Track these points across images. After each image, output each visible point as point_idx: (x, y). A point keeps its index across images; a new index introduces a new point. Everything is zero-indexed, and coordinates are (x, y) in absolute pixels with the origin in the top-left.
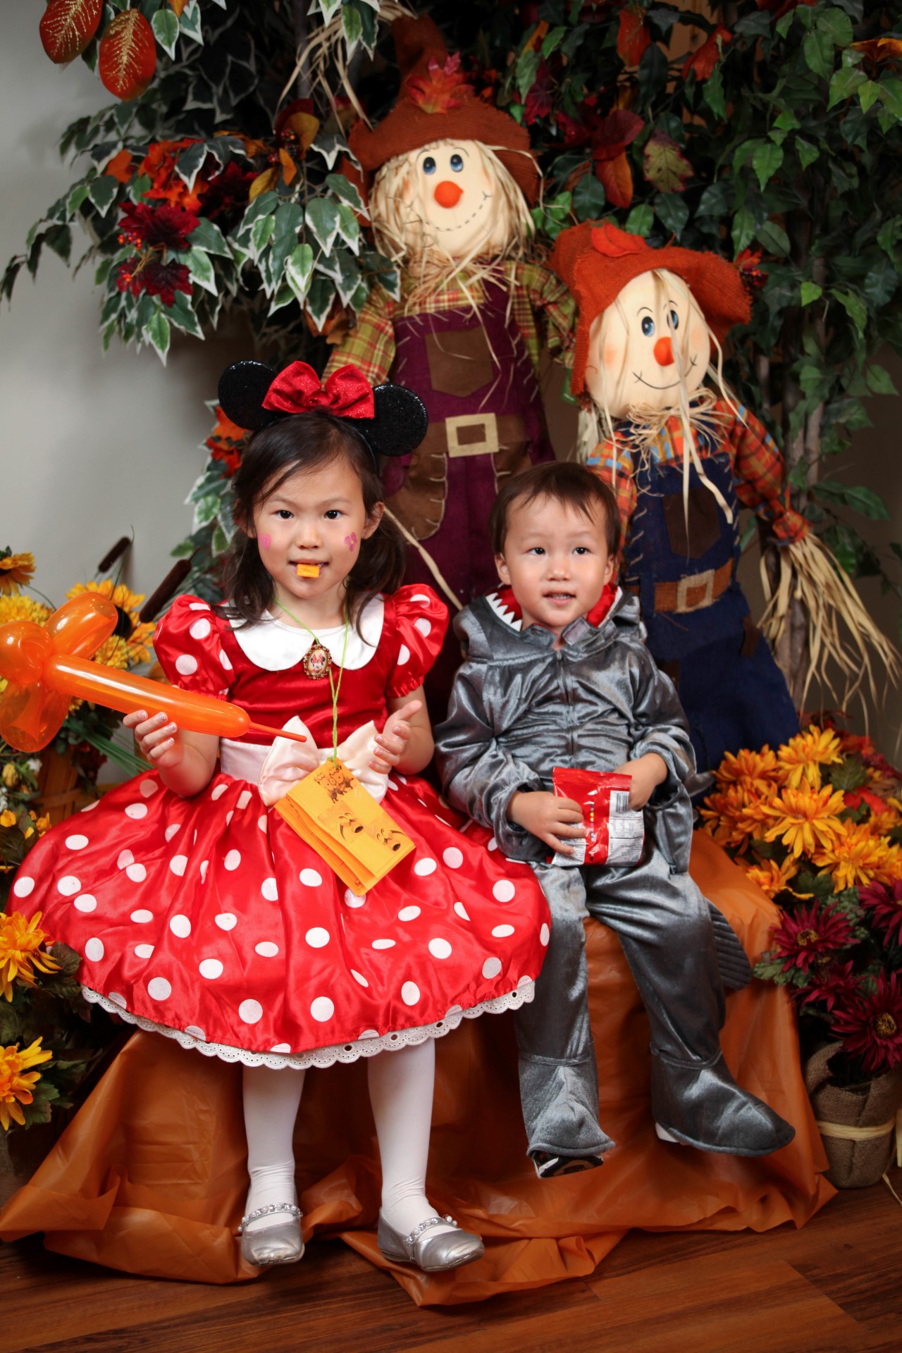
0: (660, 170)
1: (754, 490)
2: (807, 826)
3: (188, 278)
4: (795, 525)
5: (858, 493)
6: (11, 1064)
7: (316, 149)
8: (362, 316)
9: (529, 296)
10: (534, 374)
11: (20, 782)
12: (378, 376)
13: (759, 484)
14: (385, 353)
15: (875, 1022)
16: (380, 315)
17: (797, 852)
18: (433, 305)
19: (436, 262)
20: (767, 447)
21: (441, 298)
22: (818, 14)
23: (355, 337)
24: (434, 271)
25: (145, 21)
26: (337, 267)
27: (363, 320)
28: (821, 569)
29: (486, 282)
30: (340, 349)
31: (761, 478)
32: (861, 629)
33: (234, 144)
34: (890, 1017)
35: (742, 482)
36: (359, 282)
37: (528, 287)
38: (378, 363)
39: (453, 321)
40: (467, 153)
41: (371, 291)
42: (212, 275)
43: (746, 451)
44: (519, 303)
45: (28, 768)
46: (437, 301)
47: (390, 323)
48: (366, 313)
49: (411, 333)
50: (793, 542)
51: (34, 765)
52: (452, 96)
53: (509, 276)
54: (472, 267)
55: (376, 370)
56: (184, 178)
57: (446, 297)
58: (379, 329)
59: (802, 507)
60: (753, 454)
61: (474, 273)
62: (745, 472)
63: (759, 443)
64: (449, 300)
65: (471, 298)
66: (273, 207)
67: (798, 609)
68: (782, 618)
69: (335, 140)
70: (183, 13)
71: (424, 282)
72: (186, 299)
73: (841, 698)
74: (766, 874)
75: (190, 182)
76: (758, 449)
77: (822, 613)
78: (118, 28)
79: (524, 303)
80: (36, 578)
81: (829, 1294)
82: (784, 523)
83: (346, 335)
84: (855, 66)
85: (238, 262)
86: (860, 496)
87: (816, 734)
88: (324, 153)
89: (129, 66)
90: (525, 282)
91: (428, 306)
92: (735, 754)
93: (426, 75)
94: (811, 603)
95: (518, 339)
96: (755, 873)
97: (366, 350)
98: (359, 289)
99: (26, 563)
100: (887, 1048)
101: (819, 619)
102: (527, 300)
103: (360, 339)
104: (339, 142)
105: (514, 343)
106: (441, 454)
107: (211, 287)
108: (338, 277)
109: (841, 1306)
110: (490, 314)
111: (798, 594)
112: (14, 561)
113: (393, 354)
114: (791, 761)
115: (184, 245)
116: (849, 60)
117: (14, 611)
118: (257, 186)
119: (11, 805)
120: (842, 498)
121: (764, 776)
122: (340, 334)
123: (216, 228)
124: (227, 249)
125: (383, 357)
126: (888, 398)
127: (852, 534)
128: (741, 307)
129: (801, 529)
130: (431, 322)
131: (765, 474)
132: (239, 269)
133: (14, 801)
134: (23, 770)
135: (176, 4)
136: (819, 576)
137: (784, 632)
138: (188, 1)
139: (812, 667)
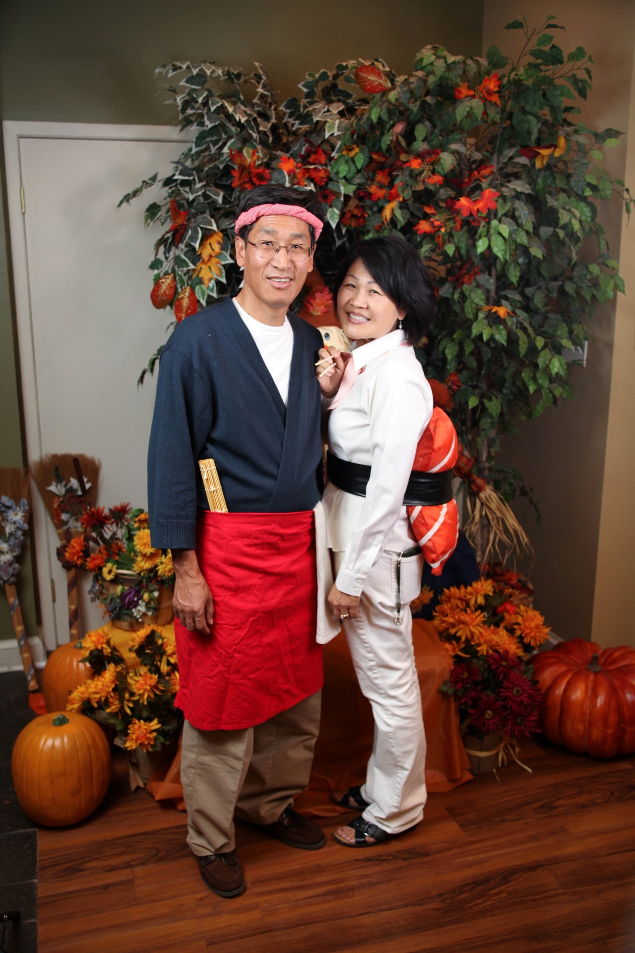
2: (467, 629)
4: (482, 484)
6: (146, 729)
11: (151, 599)
15: (484, 713)
17: (463, 639)
20: (464, 456)
22: (471, 291)
25: (193, 290)
28: (495, 502)
31: (463, 468)
32: (513, 527)
34: (491, 712)
40: (331, 332)
45: (153, 595)
50: (480, 491)
51: (156, 594)
52: (325, 307)
59: (486, 476)
67: (485, 519)
68: (476, 524)
70: (208, 286)
73: (503, 558)
74: (451, 646)
76: (460, 457)
77: (495, 521)
78: (182, 296)
81: (456, 821)
82: (476, 484)
84: (484, 319)
86: (511, 471)
87: (483, 581)
89: (187, 311)
92: (448, 589)
93: (314, 298)
94: (490, 516)
96: (447, 646)
100: (489, 724)
101: (493, 523)
111: (484, 513)
114: (471, 594)
116: (481, 315)
121: (460, 599)
127: (510, 485)
129: (483, 486)
131: (464, 466)
133: (148, 607)
134: (151, 595)
135: (206, 281)
136: (493, 506)
137: (478, 529)
138: (210, 279)
139: (490, 545)
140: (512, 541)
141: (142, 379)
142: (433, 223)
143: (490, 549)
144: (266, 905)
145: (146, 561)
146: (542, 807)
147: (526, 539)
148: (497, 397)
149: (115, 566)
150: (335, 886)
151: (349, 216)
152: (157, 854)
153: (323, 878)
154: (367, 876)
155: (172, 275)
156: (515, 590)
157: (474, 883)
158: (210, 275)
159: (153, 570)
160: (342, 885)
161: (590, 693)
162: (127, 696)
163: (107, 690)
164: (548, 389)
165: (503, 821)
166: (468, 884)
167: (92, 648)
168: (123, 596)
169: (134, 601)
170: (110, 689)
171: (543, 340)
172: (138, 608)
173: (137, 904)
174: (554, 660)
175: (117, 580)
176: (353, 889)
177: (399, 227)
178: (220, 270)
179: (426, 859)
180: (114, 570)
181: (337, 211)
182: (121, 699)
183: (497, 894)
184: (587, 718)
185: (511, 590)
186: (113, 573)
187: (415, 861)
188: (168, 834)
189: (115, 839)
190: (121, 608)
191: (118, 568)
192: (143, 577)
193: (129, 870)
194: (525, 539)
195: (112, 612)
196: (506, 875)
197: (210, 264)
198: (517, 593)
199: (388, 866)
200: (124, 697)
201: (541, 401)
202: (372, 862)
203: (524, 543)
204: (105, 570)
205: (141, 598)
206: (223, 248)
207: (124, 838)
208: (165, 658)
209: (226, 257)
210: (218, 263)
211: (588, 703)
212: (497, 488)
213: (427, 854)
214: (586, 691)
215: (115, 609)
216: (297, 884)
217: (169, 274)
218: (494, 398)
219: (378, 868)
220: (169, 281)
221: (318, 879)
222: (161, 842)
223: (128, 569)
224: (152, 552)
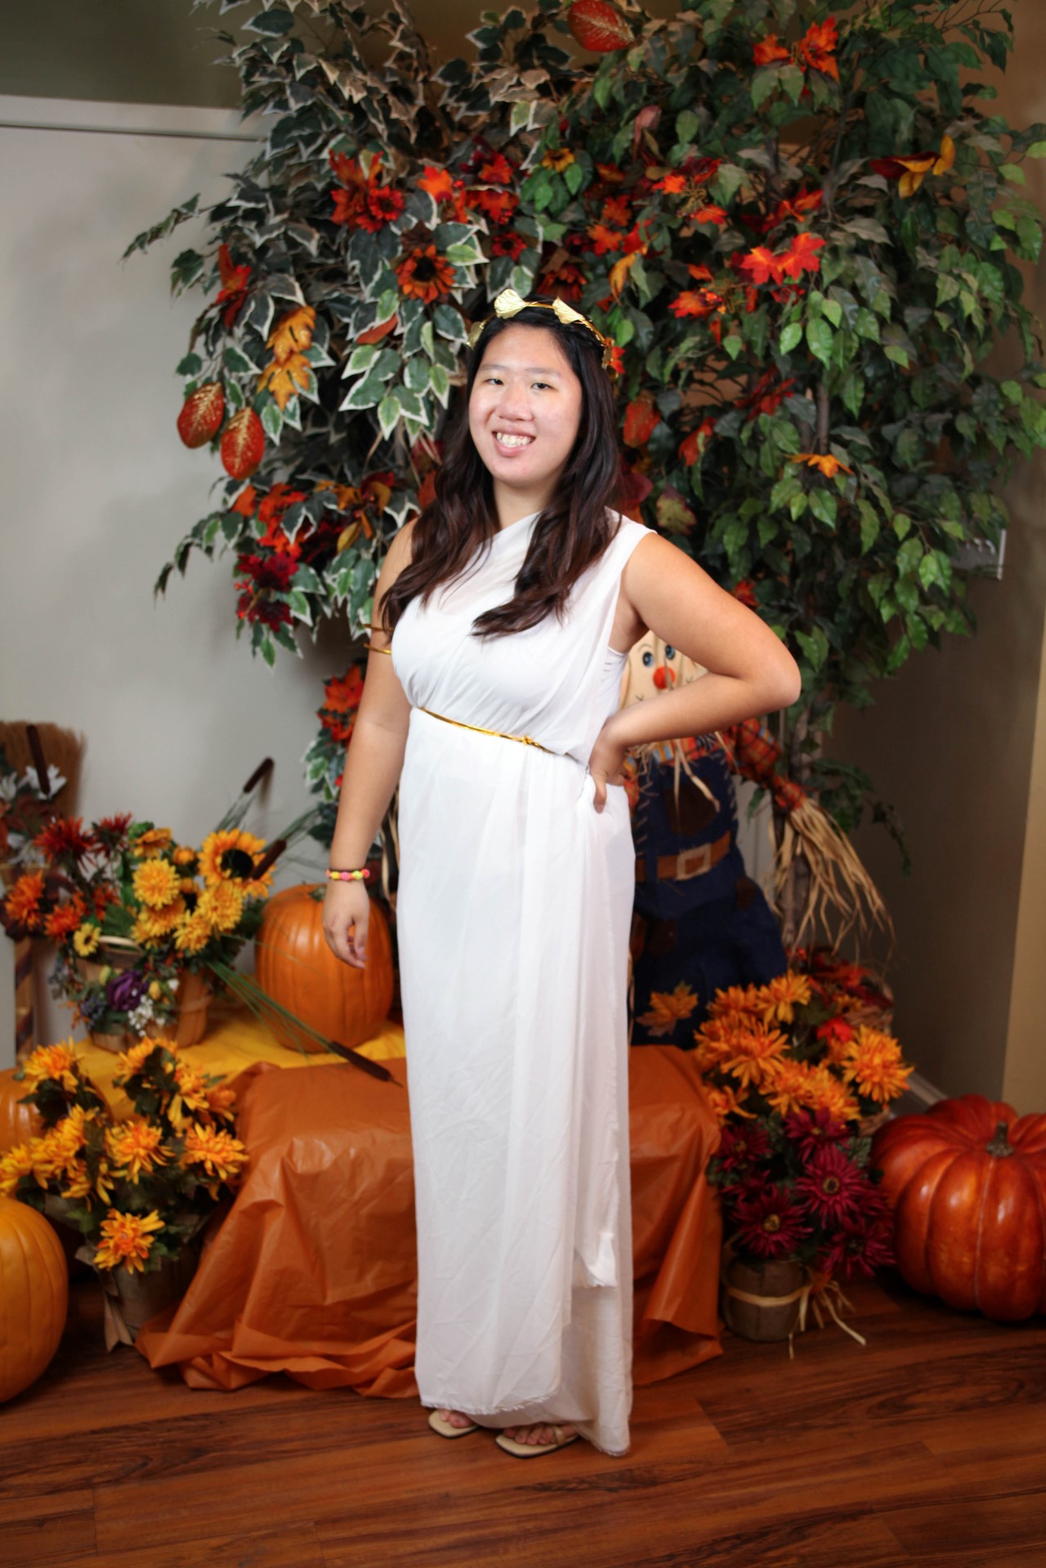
0: (669, 519)
2: (753, 1064)
3: (289, 613)
5: (851, 768)
6: (134, 1230)
7: (388, 510)
11: (164, 994)
17: (745, 1082)
22: (774, 425)
25: (256, 414)
28: (820, 829)
32: (855, 879)
33: (329, 500)
42: (308, 610)
45: (168, 986)
51: (172, 984)
56: (287, 534)
66: (352, 562)
67: (801, 861)
68: (784, 870)
69: (406, 499)
70: (286, 408)
72: (289, 629)
73: (835, 937)
74: (724, 1097)
75: (291, 537)
76: (754, 741)
77: (821, 867)
78: (236, 424)
81: (715, 1424)
82: (782, 795)
84: (794, 477)
86: (852, 771)
88: (394, 515)
89: (244, 453)
92: (725, 990)
94: (811, 857)
96: (716, 1096)
99: (165, 835)
101: (817, 870)
104: (411, 501)
109: (722, 1433)
111: (799, 850)
112: (156, 834)
114: (767, 1001)
115: (287, 587)
116: (789, 471)
117: (155, 874)
118: (344, 538)
119: (156, 1013)
121: (746, 1010)
123: (312, 571)
124: (321, 588)
127: (852, 798)
129: (798, 798)
132: (332, 599)
133: (158, 1011)
134: (164, 987)
135: (281, 398)
136: (818, 838)
137: (786, 881)
138: (290, 395)
139: (810, 912)
140: (852, 906)
141: (162, 582)
142: (704, 295)
143: (809, 920)
144: (339, 1562)
145: (156, 921)
146: (882, 1405)
147: (879, 902)
148: (821, 628)
149: (98, 930)
150: (474, 1534)
151: (551, 281)
152: (145, 1464)
153: (451, 1518)
154: (534, 1517)
155: (218, 385)
156: (855, 999)
157: (737, 1537)
158: (288, 387)
159: (168, 938)
160: (486, 1532)
161: (985, 1194)
162: (104, 1168)
163: (65, 1154)
164: (917, 613)
165: (807, 1428)
166: (725, 1539)
167: (43, 1077)
168: (111, 986)
169: (131, 996)
170: (72, 1153)
171: (908, 521)
172: (140, 1010)
173: (97, 1554)
174: (921, 1132)
175: (99, 956)
176: (507, 1539)
177: (643, 303)
178: (308, 378)
179: (652, 1490)
180: (96, 936)
181: (529, 273)
182: (93, 1174)
183: (778, 1559)
184: (979, 1243)
185: (847, 998)
186: (93, 943)
187: (631, 1493)
188: (169, 1431)
189: (68, 1437)
190: (108, 1009)
191: (102, 934)
192: (149, 952)
193: (87, 1493)
194: (876, 902)
195: (90, 1016)
196: (801, 1526)
197: (289, 367)
198: (859, 1004)
199: (579, 1502)
200: (97, 1169)
201: (905, 637)
202: (548, 1493)
203: (874, 910)
204: (79, 937)
205: (144, 990)
206: (315, 337)
207: (84, 1434)
208: (177, 1100)
209: (320, 353)
210: (304, 364)
211: (981, 1214)
212: (825, 805)
213: (654, 1482)
214: (979, 1189)
215: (95, 1011)
216: (403, 1527)
217: (213, 384)
218: (815, 629)
219: (559, 1504)
220: (211, 396)
221: (444, 1519)
222: (154, 1444)
223: (123, 936)
224: (166, 902)
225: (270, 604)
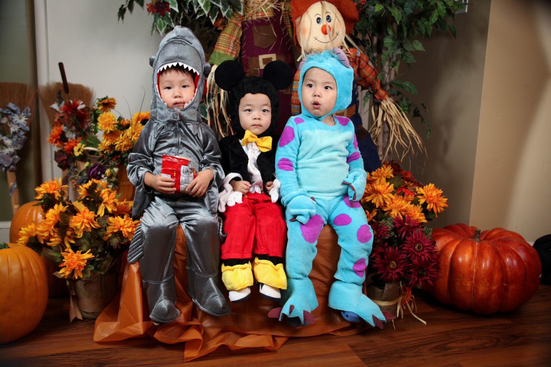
1: (366, 81)
3: (169, 7)
4: (382, 94)
5: (407, 84)
6: (79, 258)
8: (231, 20)
9: (288, 14)
10: (290, 41)
11: (112, 175)
12: (235, 41)
13: (367, 79)
14: (238, 33)
15: (389, 263)
16: (237, 20)
18: (256, 17)
19: (256, 2)
20: (369, 66)
21: (259, 14)
23: (228, 27)
24: (256, 5)
26: (221, 3)
27: (231, 22)
28: (394, 110)
29: (274, 9)
30: (223, 32)
31: (368, 77)
32: (408, 132)
34: (394, 262)
35: (362, 79)
36: (229, 8)
37: (288, 11)
38: (236, 36)
39: (262, 22)
41: (234, 12)
42: (177, 5)
43: (361, 67)
44: (285, 16)
45: (114, 170)
46: (257, 16)
47: (240, 23)
48: (232, 19)
49: (247, 27)
50: (382, 101)
51: (116, 170)
53: (282, 7)
54: (268, 3)
55: (235, 38)
57: (260, 14)
58: (236, 25)
59: (387, 89)
60: (363, 68)
61: (269, 5)
62: (362, 75)
63: (365, 64)
64: (261, 15)
65: (267, 15)
67: (386, 126)
68: (380, 127)
71: (253, 9)
72: (168, 14)
73: (401, 157)
76: (365, 66)
77: (394, 126)
79: (287, 16)
80: (117, 107)
81: (358, 355)
82: (378, 94)
83: (224, 27)
85: (187, 2)
86: (408, 85)
87: (385, 167)
90: (287, 9)
91: (254, 17)
94: (390, 123)
95: (284, 28)
97: (231, 32)
98: (229, 11)
99: (113, 101)
100: (392, 273)
101: (393, 128)
102: (288, 15)
103: (230, 28)
105: (283, 30)
106: (257, 68)
107: (176, 9)
108: (221, 6)
109: (361, 359)
110: (275, 20)
111: (385, 119)
112: (108, 100)
113: (241, 34)
117: (107, 117)
119: (109, 183)
120: (401, 86)
122: (222, 26)
125: (237, 34)
126: (421, 52)
127: (407, 99)
128: (355, 14)
129: (384, 96)
130: (254, 23)
131: (369, 75)
132: (188, 4)
134: (112, 171)
136: (393, 113)
137: (380, 133)
139: (390, 145)
140: (408, 144)
143: (390, 148)
145: (107, 140)
146: (436, 348)
149: (84, 145)
156: (410, 182)
159: (112, 147)
161: (476, 255)
165: (402, 357)
168: (88, 169)
169: (97, 174)
170: (52, 224)
175: (83, 157)
180: (83, 148)
182: (63, 235)
184: (474, 277)
185: (406, 182)
186: (81, 150)
190: (88, 181)
191: (85, 147)
192: (106, 154)
194: (419, 142)
198: (411, 184)
201: (436, 10)
203: (418, 145)
204: (76, 149)
205: (103, 172)
211: (474, 264)
212: (397, 103)
214: (473, 253)
215: (83, 182)
223: (94, 147)
224: (111, 130)
225: (161, 3)
